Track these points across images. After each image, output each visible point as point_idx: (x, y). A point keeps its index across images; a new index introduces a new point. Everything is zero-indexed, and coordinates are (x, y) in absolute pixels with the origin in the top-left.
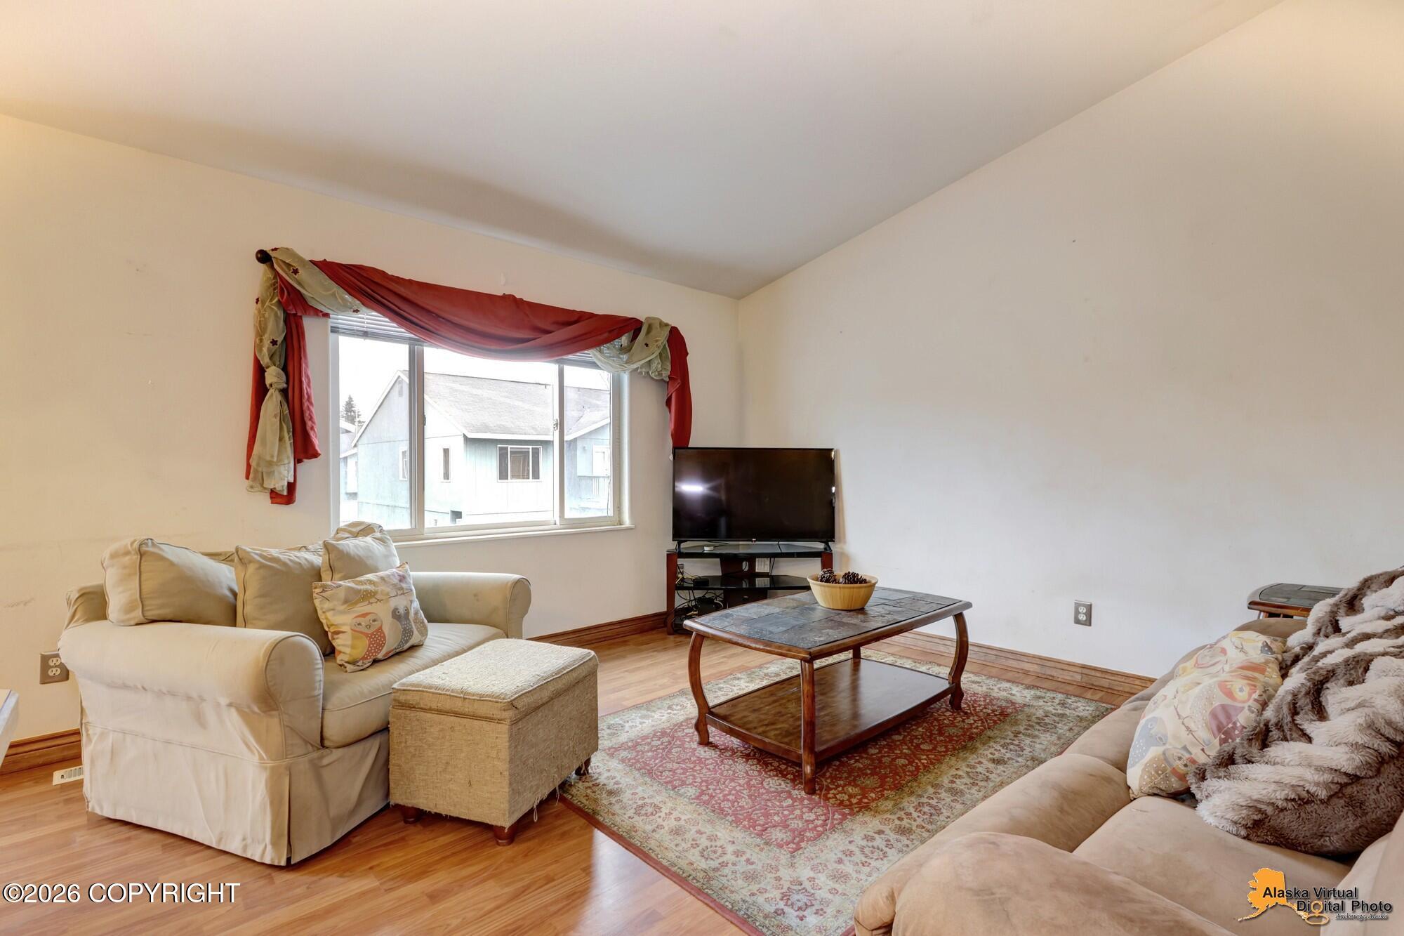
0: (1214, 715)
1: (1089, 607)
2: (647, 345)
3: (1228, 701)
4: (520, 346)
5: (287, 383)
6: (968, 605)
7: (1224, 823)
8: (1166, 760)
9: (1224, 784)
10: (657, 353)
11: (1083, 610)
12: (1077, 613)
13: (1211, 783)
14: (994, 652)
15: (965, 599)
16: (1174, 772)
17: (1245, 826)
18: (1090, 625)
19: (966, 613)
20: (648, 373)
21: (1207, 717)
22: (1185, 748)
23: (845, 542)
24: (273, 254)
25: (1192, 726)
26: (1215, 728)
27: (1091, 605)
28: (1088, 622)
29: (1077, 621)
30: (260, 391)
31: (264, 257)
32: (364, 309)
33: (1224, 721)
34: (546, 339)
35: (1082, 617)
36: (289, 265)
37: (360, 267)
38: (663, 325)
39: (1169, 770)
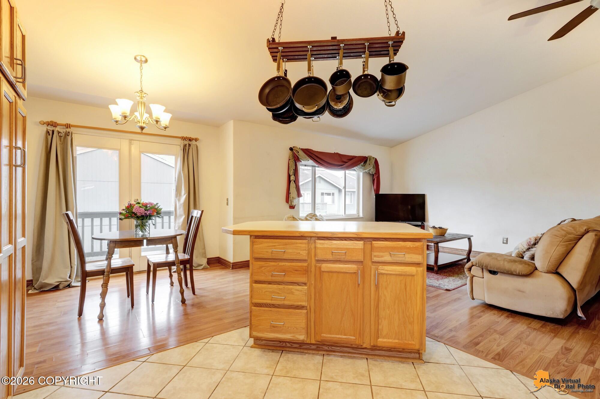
0: (528, 243)
1: (507, 239)
2: (369, 164)
3: (530, 240)
4: (341, 167)
5: (295, 179)
6: (472, 236)
7: (528, 258)
8: (519, 252)
9: (528, 252)
10: (372, 167)
11: (505, 240)
12: (503, 240)
13: (526, 253)
14: (478, 253)
15: (471, 234)
16: (521, 254)
17: (531, 258)
18: (507, 244)
19: (471, 238)
20: (369, 172)
21: (526, 243)
22: (522, 249)
23: (428, 222)
24: (293, 148)
25: (524, 246)
26: (528, 245)
27: (508, 238)
28: (507, 243)
29: (503, 243)
30: (289, 181)
31: (291, 149)
32: (310, 160)
33: (529, 244)
34: (347, 164)
35: (505, 242)
36: (297, 151)
37: (308, 149)
38: (374, 158)
39: (520, 253)
